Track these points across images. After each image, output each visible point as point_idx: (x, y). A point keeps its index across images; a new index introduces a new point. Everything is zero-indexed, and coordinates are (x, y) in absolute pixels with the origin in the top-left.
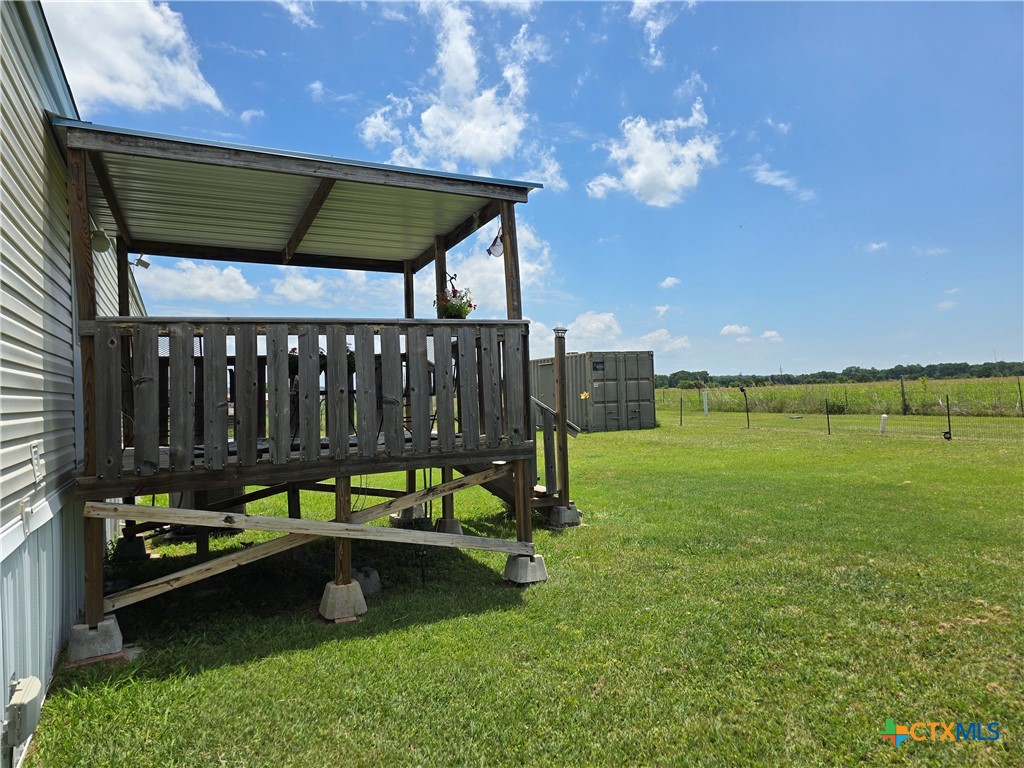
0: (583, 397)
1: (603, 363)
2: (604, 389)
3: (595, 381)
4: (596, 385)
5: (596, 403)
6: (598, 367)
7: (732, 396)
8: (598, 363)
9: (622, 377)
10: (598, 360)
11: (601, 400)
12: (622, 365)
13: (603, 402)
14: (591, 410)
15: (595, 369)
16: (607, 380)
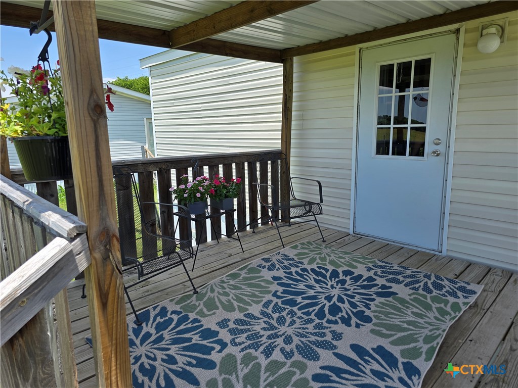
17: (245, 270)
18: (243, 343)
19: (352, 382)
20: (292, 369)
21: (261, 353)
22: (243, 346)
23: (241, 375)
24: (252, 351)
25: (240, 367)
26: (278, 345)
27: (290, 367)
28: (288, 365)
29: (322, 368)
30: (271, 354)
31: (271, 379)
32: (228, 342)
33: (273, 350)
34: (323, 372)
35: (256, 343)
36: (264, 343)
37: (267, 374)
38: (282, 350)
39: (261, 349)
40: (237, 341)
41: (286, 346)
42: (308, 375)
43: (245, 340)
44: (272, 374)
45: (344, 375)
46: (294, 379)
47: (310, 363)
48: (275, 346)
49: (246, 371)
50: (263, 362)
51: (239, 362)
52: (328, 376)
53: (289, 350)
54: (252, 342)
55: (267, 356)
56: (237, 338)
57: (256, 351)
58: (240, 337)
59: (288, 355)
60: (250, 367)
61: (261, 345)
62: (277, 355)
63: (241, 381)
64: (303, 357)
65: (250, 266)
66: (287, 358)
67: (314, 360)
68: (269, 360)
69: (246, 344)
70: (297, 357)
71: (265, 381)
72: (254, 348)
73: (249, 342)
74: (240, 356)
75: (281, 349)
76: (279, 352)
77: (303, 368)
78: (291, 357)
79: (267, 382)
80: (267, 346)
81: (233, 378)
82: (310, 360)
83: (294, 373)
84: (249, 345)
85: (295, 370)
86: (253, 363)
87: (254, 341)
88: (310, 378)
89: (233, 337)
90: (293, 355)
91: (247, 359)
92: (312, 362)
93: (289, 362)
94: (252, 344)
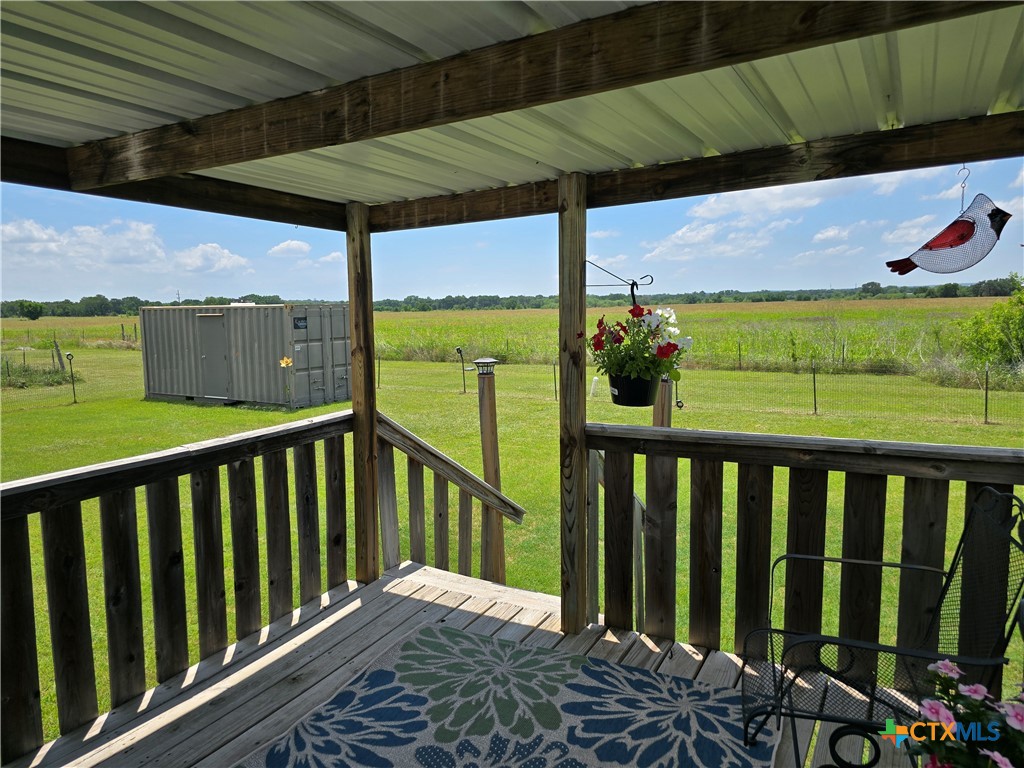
0: (283, 365)
1: (305, 319)
2: (307, 351)
3: (297, 342)
4: (298, 347)
5: (298, 370)
6: (300, 324)
7: (388, 342)
8: (300, 319)
9: (327, 337)
10: (300, 316)
11: (306, 366)
12: (327, 321)
13: (307, 369)
14: (292, 380)
15: (296, 327)
16: (312, 341)
18: (546, 751)
19: (373, 730)
20: (457, 729)
21: (508, 741)
22: (543, 746)
23: (522, 706)
24: (524, 741)
25: (529, 714)
26: (486, 759)
27: (460, 731)
28: (462, 733)
29: (414, 739)
30: (493, 742)
31: (482, 711)
32: (571, 747)
33: (491, 749)
34: (411, 735)
35: (524, 757)
36: (510, 758)
37: (488, 716)
38: (477, 753)
39: (511, 747)
40: (556, 753)
41: (473, 760)
42: (432, 727)
43: (544, 755)
44: (481, 717)
45: (382, 737)
46: (451, 717)
47: (432, 742)
48: (490, 755)
49: (518, 712)
50: (499, 728)
51: (534, 720)
52: (405, 732)
53: (467, 754)
54: (531, 756)
55: (496, 736)
56: (561, 756)
57: (518, 743)
58: (557, 759)
59: (465, 747)
60: (516, 718)
61: (514, 754)
62: (483, 743)
63: (519, 700)
64: (441, 750)
66: (467, 741)
67: (424, 748)
68: (492, 733)
69: (539, 749)
70: (451, 747)
71: (489, 708)
72: (523, 746)
73: (536, 754)
74: (538, 730)
75: (479, 753)
76: (481, 749)
77: (442, 735)
78: (461, 744)
79: (485, 707)
80: (504, 753)
81: (531, 701)
82: (430, 747)
83: (451, 724)
84: (534, 750)
85: (452, 729)
86: (514, 724)
87: (528, 759)
88: (430, 724)
89: (568, 756)
90: (458, 748)
91: (524, 727)
92: (428, 744)
93: (462, 737)
94: (529, 753)
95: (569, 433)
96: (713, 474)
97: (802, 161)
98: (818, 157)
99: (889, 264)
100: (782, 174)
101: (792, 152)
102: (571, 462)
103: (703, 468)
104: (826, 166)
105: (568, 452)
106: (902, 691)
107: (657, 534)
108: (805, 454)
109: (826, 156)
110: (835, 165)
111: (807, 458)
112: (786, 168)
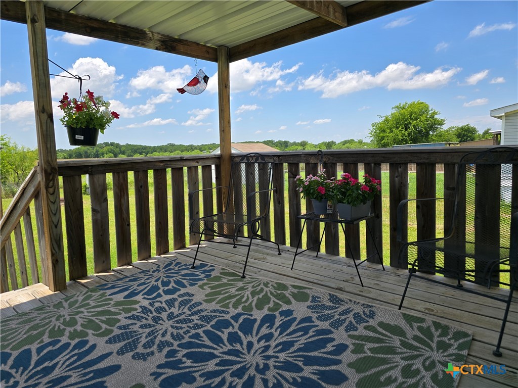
17: (296, 290)
65: (305, 291)
95: (51, 165)
96: (124, 180)
97: (151, 40)
98: (156, 40)
99: (178, 89)
100: (144, 42)
101: (147, 34)
102: (54, 183)
103: (119, 177)
104: (158, 44)
105: (51, 178)
106: (193, 245)
107: (99, 216)
108: (161, 163)
109: (159, 40)
110: (162, 45)
111: (162, 164)
112: (145, 40)
